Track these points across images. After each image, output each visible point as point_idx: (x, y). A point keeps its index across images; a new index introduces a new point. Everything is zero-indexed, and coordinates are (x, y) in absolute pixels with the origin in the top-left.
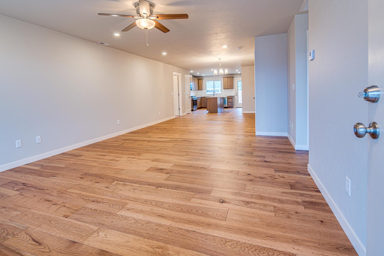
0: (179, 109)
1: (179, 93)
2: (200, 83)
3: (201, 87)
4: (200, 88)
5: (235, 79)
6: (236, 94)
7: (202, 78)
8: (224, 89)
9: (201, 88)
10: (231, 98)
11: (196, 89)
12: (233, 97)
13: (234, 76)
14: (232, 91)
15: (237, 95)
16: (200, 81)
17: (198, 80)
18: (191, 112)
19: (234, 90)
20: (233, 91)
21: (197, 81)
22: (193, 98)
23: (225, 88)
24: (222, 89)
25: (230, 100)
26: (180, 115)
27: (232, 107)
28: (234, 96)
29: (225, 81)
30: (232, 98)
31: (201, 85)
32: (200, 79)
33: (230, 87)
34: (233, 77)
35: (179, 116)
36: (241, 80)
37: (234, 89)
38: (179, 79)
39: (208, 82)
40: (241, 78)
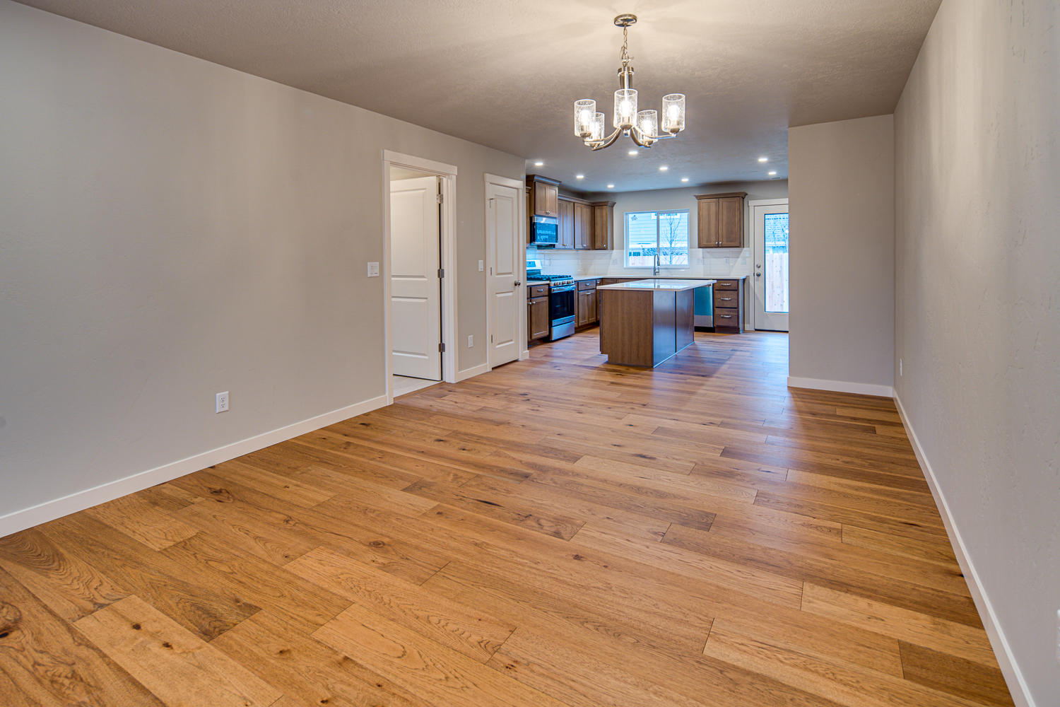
0: (442, 348)
1: (445, 267)
2: (598, 219)
3: (603, 237)
4: (597, 240)
5: (752, 203)
6: (757, 271)
7: (610, 200)
8: (699, 247)
9: (604, 240)
10: (730, 290)
11: (578, 246)
12: (741, 283)
13: (750, 192)
14: (738, 258)
15: (759, 275)
16: (598, 212)
17: (593, 207)
18: (523, 353)
19: (746, 252)
20: (742, 254)
21: (587, 211)
22: (552, 283)
23: (705, 243)
24: (691, 246)
25: (727, 297)
26: (447, 379)
27: (735, 330)
28: (744, 280)
29: (705, 213)
30: (737, 290)
31: (604, 227)
32: (601, 205)
33: (727, 241)
34: (743, 197)
35: (442, 384)
36: (786, 209)
37: (745, 249)
38: (444, 192)
39: (634, 218)
40: (786, 201)
